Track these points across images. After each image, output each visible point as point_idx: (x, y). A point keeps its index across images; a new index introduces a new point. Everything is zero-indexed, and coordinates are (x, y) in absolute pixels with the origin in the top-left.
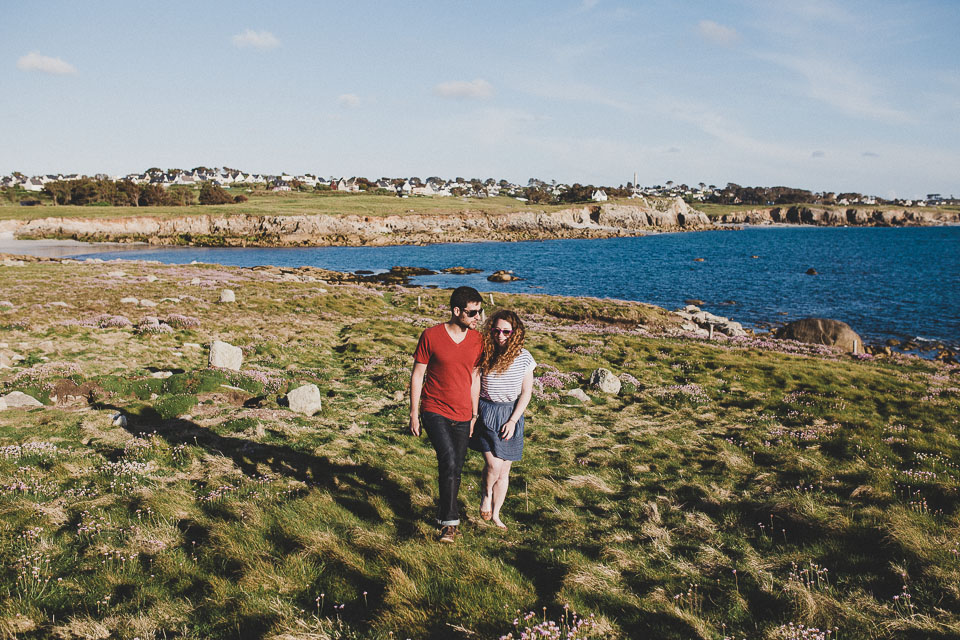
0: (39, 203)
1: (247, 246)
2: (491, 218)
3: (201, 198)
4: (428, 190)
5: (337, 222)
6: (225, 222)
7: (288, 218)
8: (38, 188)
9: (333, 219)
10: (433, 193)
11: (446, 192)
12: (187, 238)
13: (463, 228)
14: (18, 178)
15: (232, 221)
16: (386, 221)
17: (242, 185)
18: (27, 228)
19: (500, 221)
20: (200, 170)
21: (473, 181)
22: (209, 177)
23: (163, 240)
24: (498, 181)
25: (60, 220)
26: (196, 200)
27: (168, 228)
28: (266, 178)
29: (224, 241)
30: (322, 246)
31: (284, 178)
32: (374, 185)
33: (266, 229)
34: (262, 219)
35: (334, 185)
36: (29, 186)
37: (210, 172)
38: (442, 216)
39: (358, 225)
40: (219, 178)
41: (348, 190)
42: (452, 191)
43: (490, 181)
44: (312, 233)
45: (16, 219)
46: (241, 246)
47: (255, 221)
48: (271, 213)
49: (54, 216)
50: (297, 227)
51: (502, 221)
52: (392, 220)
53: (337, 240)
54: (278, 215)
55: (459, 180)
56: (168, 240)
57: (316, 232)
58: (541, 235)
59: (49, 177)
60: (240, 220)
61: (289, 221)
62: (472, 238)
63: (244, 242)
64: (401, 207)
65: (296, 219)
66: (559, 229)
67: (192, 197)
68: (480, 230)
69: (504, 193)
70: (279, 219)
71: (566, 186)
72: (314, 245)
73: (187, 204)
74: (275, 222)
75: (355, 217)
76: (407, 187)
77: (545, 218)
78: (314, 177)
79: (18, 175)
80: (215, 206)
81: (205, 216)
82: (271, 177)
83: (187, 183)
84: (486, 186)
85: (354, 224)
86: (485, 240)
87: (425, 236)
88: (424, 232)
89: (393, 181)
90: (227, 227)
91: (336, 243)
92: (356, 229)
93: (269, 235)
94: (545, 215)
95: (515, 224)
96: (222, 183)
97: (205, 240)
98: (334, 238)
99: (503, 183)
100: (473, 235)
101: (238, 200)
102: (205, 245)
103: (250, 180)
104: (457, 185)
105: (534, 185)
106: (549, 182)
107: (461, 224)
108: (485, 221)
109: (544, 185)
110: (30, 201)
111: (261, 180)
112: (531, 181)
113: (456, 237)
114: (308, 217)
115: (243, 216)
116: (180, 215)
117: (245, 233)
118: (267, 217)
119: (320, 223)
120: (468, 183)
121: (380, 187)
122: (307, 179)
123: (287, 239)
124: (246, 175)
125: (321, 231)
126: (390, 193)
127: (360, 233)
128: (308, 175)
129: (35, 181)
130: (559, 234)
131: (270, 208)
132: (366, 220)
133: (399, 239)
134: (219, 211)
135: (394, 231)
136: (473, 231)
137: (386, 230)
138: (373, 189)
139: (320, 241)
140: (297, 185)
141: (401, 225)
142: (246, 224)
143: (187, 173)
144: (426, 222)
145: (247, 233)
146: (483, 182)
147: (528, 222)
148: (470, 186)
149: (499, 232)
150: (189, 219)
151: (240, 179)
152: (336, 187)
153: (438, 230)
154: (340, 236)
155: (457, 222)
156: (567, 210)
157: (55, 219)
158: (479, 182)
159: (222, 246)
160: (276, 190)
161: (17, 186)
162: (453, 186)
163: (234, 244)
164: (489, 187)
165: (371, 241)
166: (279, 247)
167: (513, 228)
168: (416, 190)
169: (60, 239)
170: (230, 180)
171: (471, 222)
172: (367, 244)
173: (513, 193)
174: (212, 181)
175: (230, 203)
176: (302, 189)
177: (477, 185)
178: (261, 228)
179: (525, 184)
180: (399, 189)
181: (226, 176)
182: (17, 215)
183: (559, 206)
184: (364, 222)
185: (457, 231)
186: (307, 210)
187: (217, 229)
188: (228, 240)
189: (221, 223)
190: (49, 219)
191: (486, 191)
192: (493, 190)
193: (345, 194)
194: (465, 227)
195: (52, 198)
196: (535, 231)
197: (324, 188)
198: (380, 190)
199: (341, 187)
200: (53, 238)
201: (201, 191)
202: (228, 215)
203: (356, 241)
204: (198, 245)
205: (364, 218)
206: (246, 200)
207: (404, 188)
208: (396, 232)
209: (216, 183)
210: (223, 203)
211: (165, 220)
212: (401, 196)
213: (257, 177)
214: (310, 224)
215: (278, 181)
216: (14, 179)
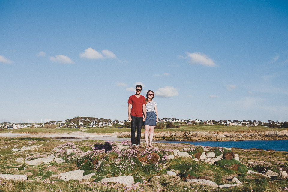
0: (123, 128)
1: (181, 141)
2: (259, 132)
3: (166, 126)
4: (235, 124)
5: (208, 133)
6: (174, 133)
7: (193, 132)
8: (122, 124)
9: (207, 133)
10: (237, 125)
11: (241, 125)
12: (164, 138)
13: (249, 136)
14: (117, 121)
15: (177, 133)
16: (224, 133)
17: (178, 123)
18: (120, 135)
19: (262, 134)
20: (165, 118)
21: (249, 121)
22: (168, 121)
23: (157, 139)
24: (257, 121)
25: (129, 132)
26: (165, 127)
27: (158, 135)
28: (184, 120)
29: (175, 139)
30: (204, 141)
31: (190, 121)
32: (218, 122)
33: (187, 136)
34: (185, 133)
35: (205, 122)
36: (120, 123)
37: (168, 119)
38: (242, 132)
39: (215, 135)
40: (171, 121)
41: (209, 124)
42: (243, 124)
43: (255, 121)
44: (201, 137)
45: (118, 132)
46: (179, 141)
47: (183, 133)
48: (188, 131)
49: (127, 131)
50: (196, 135)
51: (263, 133)
52: (226, 133)
53: (209, 139)
54: (190, 131)
55: (244, 121)
56: (158, 139)
57: (202, 137)
58: (277, 138)
59: (125, 121)
60: (179, 133)
61: (194, 133)
62: (253, 139)
63: (180, 139)
64: (228, 129)
65: (196, 132)
66: (284, 136)
67: (164, 126)
68: (255, 136)
69: (260, 125)
70: (191, 132)
71: (282, 122)
72: (202, 141)
73: (163, 128)
74: (189, 133)
75: (214, 132)
76: (228, 123)
77: (278, 133)
78: (199, 121)
79: (116, 120)
80: (171, 129)
81: (169, 132)
82: (186, 120)
83: (162, 122)
84: (253, 123)
85: (214, 134)
86: (258, 140)
87: (237, 138)
88: (236, 137)
89: (223, 121)
90: (175, 135)
91: (209, 140)
92: (214, 136)
93: (188, 137)
94: (278, 132)
95: (267, 134)
96: (172, 122)
97: (169, 139)
98: (208, 139)
99: (259, 122)
100: (253, 138)
101: (177, 127)
102: (169, 140)
103: (180, 121)
104: (243, 122)
105: (270, 122)
106: (275, 121)
107: (248, 135)
108: (257, 133)
109: (274, 122)
110: (121, 127)
111: (183, 121)
112: (269, 121)
113: (247, 139)
114: (200, 132)
115: (180, 131)
116: (162, 131)
117: (180, 137)
118: (187, 132)
119: (203, 134)
120: (247, 122)
121: (220, 123)
122: (196, 121)
123: (193, 139)
124: (179, 120)
125: (204, 136)
126: (223, 125)
127: (216, 137)
128: (197, 120)
129: (122, 122)
130: (284, 138)
131: (187, 129)
132: (217, 133)
133: (229, 139)
134: (173, 130)
135: (226, 136)
136: (253, 137)
137: (224, 136)
138: (218, 124)
139: (204, 139)
140: (194, 122)
141: (229, 134)
142: (181, 134)
143: (162, 120)
144: (237, 134)
145: (181, 137)
146: (252, 121)
147: (272, 134)
148: (248, 122)
149: (262, 137)
150: (164, 132)
151: (177, 121)
152: (206, 123)
153: (241, 136)
154: (210, 138)
155: (247, 134)
156: (285, 130)
157: (128, 132)
158: (251, 121)
159: (174, 140)
160: (188, 124)
161: (116, 123)
162: (242, 123)
163: (177, 140)
164: (255, 123)
165: (220, 139)
166: (191, 141)
167: (267, 136)
168: (231, 124)
169: (129, 138)
170: (174, 121)
171: (252, 134)
172: (219, 140)
173: (263, 125)
174: (169, 121)
175: (175, 128)
176: (196, 124)
177: (250, 122)
178: (185, 135)
179: (267, 122)
180: (226, 123)
181: (173, 120)
182: (118, 131)
183: (282, 129)
184: (217, 134)
185: (247, 137)
186: (199, 130)
187: (172, 135)
188: (176, 139)
189: (173, 134)
190: (126, 132)
191: (254, 124)
192: (256, 124)
193: (209, 125)
194: (250, 135)
195: (126, 126)
196: (275, 137)
197: (202, 123)
198: (220, 124)
199: (208, 123)
200: (127, 137)
201: (166, 124)
202: (175, 131)
203: (215, 139)
204: (166, 140)
205: (217, 132)
206: (179, 127)
207: (227, 123)
208: (227, 137)
209: (170, 122)
210: (173, 128)
211: (157, 133)
212: (226, 126)
213: (182, 120)
214: (200, 134)
215: (188, 122)
216: (116, 121)
